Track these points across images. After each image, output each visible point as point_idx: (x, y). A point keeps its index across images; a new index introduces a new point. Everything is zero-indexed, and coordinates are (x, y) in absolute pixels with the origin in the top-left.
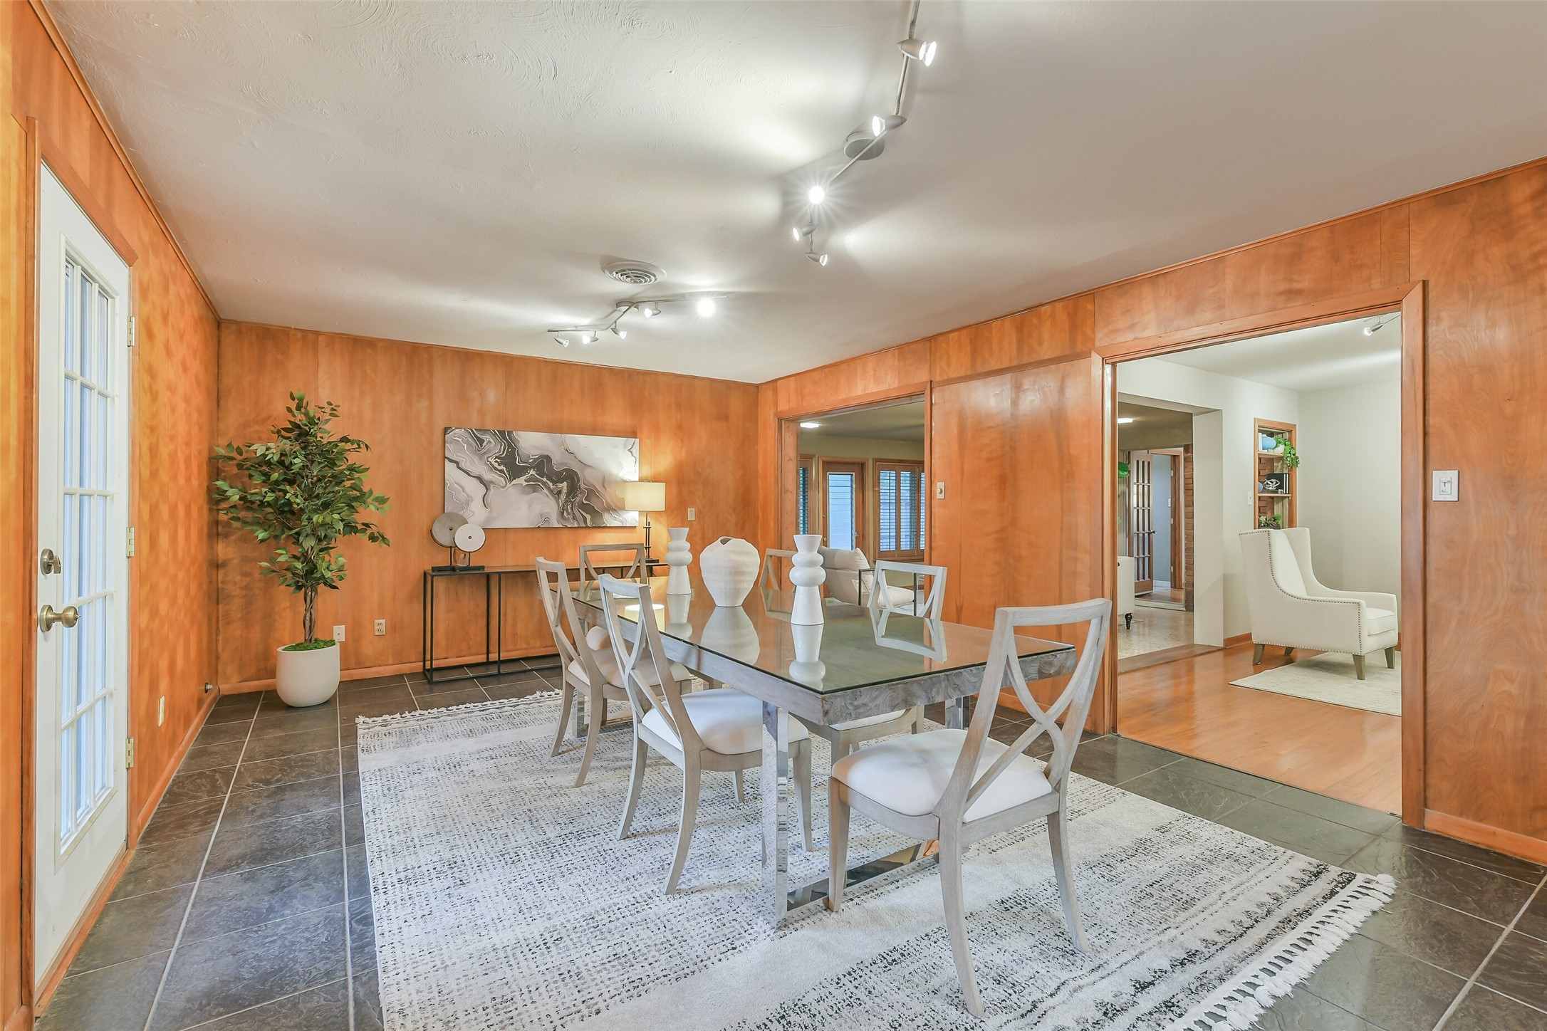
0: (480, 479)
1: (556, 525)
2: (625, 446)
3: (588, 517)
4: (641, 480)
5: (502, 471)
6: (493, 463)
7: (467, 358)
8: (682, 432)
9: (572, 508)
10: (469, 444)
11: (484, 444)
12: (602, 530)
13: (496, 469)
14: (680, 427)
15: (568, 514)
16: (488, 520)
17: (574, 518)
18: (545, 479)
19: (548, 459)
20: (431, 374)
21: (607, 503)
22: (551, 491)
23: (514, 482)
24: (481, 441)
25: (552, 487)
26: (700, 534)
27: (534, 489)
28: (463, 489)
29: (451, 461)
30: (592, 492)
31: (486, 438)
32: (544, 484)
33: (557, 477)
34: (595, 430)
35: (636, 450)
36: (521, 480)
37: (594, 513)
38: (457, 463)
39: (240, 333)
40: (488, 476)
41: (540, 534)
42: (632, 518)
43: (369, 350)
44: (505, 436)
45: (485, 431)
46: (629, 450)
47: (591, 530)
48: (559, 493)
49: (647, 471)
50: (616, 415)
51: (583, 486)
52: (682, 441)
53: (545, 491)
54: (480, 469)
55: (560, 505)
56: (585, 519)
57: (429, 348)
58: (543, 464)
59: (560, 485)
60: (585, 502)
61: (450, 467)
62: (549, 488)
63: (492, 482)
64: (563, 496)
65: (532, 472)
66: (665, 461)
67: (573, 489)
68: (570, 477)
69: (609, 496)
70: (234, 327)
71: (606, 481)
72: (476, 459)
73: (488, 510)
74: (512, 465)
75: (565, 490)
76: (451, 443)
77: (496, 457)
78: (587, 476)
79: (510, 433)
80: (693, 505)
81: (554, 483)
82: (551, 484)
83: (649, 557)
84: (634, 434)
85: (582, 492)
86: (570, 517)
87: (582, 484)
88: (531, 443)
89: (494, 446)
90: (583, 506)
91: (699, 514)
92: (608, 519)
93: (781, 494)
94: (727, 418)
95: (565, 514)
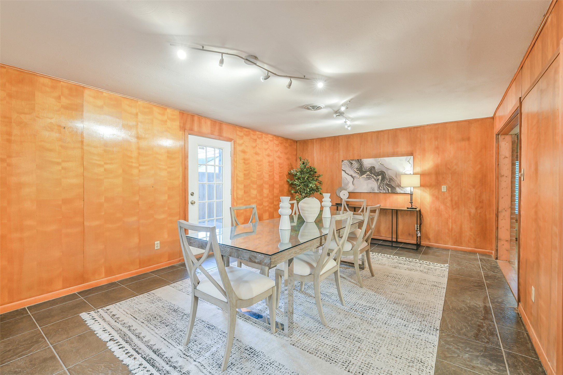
0: (351, 176)
1: (377, 192)
2: (406, 160)
3: (390, 189)
4: (412, 174)
5: (358, 173)
6: (355, 170)
7: (349, 137)
8: (438, 150)
9: (383, 186)
10: (348, 165)
11: (353, 165)
12: (395, 194)
13: (356, 172)
14: (437, 148)
15: (382, 188)
16: (354, 189)
17: (384, 189)
18: (373, 175)
19: (374, 167)
20: (339, 144)
21: (398, 184)
22: (375, 179)
23: (362, 176)
24: (352, 163)
25: (375, 178)
26: (449, 198)
27: (369, 179)
28: (347, 179)
29: (343, 171)
30: (391, 179)
31: (353, 162)
32: (372, 177)
33: (377, 174)
34: (394, 154)
35: (411, 161)
36: (365, 176)
37: (393, 188)
38: (345, 171)
39: (300, 143)
40: (354, 175)
41: (372, 195)
42: (408, 190)
43: (324, 141)
44: (359, 161)
45: (353, 160)
46: (408, 161)
47: (392, 194)
48: (378, 180)
49: (418, 169)
50: (403, 147)
51: (387, 177)
52: (438, 154)
53: (373, 179)
54: (352, 173)
55: (378, 184)
56: (388, 190)
57: (338, 136)
58: (372, 169)
59: (378, 177)
60: (388, 183)
61: (343, 172)
62: (374, 178)
63: (355, 177)
64: (380, 181)
65: (368, 173)
67: (383, 178)
68: (382, 174)
69: (398, 181)
70: (299, 142)
71: (398, 175)
72: (350, 169)
73: (354, 186)
74: (361, 171)
75: (380, 179)
76: (343, 165)
77: (356, 168)
78: (389, 174)
79: (361, 160)
80: (445, 184)
81: (376, 176)
82: (375, 177)
83: (412, 206)
84: (411, 154)
85: (387, 179)
86: (382, 189)
88: (368, 162)
89: (356, 165)
90: (387, 185)
91: (449, 189)
92: (398, 190)
93: (497, 178)
94: (469, 139)
95: (380, 187)
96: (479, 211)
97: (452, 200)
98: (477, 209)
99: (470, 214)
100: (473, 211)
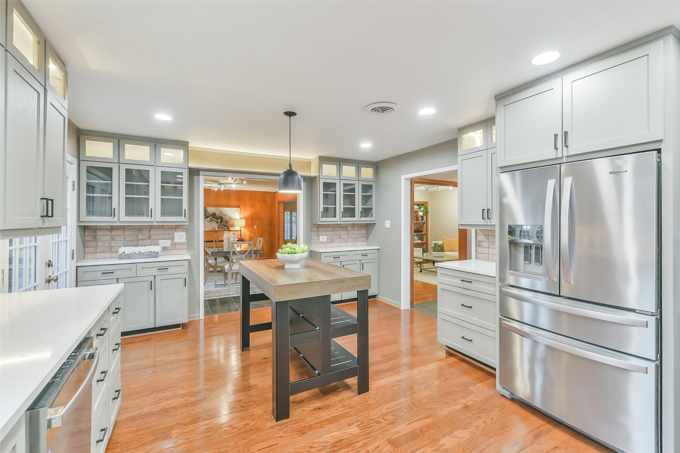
1: (217, 230)
2: (236, 210)
3: (226, 228)
4: (240, 218)
8: (252, 205)
12: (230, 231)
14: (252, 204)
18: (214, 219)
19: (215, 214)
21: (231, 224)
23: (206, 219)
25: (216, 221)
26: (258, 232)
27: (212, 221)
30: (227, 222)
32: (214, 220)
33: (217, 218)
34: (228, 206)
35: (239, 211)
36: (208, 219)
37: (228, 227)
41: (213, 232)
42: (238, 228)
47: (227, 231)
48: (218, 222)
49: (242, 216)
50: (234, 202)
52: (252, 208)
53: (214, 222)
55: (218, 225)
56: (225, 228)
58: (214, 215)
59: (218, 220)
62: (215, 221)
64: (219, 223)
65: (211, 217)
66: (247, 213)
67: (221, 221)
68: (221, 218)
69: (231, 223)
71: (230, 219)
74: (206, 215)
75: (220, 221)
78: (225, 218)
80: (255, 225)
83: (241, 238)
84: (238, 207)
85: (224, 222)
86: (221, 228)
87: (224, 219)
88: (211, 210)
90: (224, 225)
91: (257, 227)
92: (231, 229)
93: (279, 222)
94: (266, 201)
95: (220, 227)
96: (270, 238)
97: (259, 234)
98: (269, 237)
99: (266, 240)
100: (268, 238)
